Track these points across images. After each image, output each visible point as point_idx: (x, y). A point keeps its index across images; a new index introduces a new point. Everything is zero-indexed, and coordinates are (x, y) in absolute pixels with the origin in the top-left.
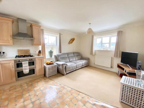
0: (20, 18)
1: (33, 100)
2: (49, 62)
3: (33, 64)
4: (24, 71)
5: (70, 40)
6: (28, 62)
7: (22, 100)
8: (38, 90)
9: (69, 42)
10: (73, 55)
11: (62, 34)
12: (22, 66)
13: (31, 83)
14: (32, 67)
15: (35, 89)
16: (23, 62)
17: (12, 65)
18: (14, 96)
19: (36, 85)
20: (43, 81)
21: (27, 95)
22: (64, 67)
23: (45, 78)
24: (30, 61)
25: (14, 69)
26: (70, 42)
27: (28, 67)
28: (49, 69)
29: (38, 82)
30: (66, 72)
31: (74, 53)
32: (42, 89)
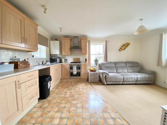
0: (75, 36)
1: (72, 91)
2: (92, 69)
3: (80, 69)
4: (74, 72)
5: (122, 47)
6: (76, 66)
7: (67, 89)
8: (78, 87)
9: (119, 49)
10: (124, 65)
11: (109, 41)
12: (73, 69)
13: (76, 82)
14: (79, 70)
15: (77, 86)
16: (73, 66)
17: (68, 67)
18: (65, 86)
19: (79, 85)
20: (84, 83)
21: (71, 88)
22: (105, 76)
23: (87, 82)
24: (78, 66)
25: (69, 70)
26: (121, 48)
27: (76, 70)
28: (91, 75)
29: (81, 83)
30: (106, 82)
31: (126, 63)
32: (80, 88)
